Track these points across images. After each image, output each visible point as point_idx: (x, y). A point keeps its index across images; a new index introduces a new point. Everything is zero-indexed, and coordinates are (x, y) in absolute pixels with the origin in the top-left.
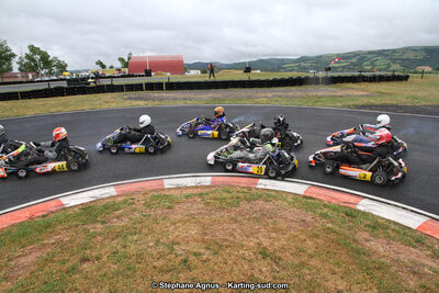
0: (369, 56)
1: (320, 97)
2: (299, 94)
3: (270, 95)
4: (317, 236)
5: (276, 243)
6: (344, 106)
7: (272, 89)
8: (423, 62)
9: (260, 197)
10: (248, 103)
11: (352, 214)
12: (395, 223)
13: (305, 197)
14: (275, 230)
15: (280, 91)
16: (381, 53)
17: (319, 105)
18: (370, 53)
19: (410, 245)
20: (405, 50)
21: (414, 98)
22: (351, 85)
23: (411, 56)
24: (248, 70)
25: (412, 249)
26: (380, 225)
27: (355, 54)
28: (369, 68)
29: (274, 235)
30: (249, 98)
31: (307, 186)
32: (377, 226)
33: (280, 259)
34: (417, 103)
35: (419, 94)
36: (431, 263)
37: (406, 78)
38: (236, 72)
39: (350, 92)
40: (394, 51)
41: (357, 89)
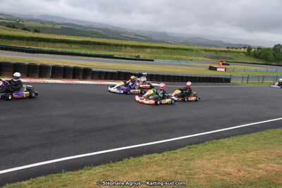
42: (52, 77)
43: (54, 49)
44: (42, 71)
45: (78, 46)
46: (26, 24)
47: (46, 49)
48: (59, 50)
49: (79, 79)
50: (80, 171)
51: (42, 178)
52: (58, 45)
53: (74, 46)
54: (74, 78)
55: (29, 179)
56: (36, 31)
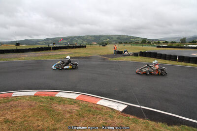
0: (75, 38)
1: (50, 55)
2: (41, 55)
3: (27, 56)
4: (35, 109)
5: (14, 116)
6: (59, 59)
7: (29, 53)
8: (94, 41)
9: (12, 100)
10: (14, 60)
11: (53, 98)
12: (69, 98)
13: (35, 96)
14: (15, 111)
15: (32, 54)
16: (79, 37)
17: (49, 59)
18: (75, 37)
19: (71, 104)
20: (88, 36)
21: (86, 54)
22: (65, 50)
23: (90, 38)
24: (18, 44)
25: (72, 106)
26: (63, 100)
27: (69, 38)
28: (75, 43)
29: (14, 113)
30: (15, 58)
31: (36, 92)
32: (62, 101)
33: (14, 121)
34: (87, 56)
35: (89, 52)
36: (77, 108)
37: (85, 46)
38: (11, 45)
39: (63, 53)
40: (84, 37)
41: (66, 52)
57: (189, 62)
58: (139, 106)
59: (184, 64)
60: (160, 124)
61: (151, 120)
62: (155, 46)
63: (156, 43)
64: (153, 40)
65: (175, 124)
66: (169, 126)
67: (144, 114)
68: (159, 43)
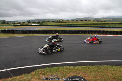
42: (109, 34)
43: (110, 26)
44: (106, 33)
45: (118, 25)
46: (102, 20)
47: (107, 26)
48: (111, 26)
49: (119, 35)
50: (120, 67)
51: (106, 66)
52: (111, 25)
53: (116, 25)
54: (117, 34)
55: (102, 65)
56: (105, 22)
57: (33, 34)
58: (6, 70)
59: (31, 35)
60: (23, 76)
61: (17, 76)
62: (12, 25)
63: (13, 23)
64: (10, 22)
65: (32, 72)
66: (28, 74)
67: (11, 74)
68: (15, 23)
